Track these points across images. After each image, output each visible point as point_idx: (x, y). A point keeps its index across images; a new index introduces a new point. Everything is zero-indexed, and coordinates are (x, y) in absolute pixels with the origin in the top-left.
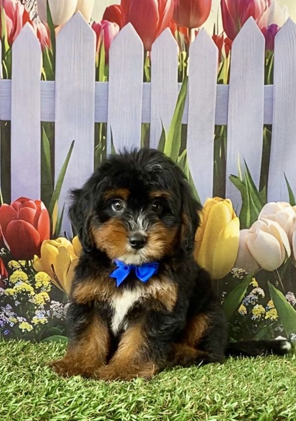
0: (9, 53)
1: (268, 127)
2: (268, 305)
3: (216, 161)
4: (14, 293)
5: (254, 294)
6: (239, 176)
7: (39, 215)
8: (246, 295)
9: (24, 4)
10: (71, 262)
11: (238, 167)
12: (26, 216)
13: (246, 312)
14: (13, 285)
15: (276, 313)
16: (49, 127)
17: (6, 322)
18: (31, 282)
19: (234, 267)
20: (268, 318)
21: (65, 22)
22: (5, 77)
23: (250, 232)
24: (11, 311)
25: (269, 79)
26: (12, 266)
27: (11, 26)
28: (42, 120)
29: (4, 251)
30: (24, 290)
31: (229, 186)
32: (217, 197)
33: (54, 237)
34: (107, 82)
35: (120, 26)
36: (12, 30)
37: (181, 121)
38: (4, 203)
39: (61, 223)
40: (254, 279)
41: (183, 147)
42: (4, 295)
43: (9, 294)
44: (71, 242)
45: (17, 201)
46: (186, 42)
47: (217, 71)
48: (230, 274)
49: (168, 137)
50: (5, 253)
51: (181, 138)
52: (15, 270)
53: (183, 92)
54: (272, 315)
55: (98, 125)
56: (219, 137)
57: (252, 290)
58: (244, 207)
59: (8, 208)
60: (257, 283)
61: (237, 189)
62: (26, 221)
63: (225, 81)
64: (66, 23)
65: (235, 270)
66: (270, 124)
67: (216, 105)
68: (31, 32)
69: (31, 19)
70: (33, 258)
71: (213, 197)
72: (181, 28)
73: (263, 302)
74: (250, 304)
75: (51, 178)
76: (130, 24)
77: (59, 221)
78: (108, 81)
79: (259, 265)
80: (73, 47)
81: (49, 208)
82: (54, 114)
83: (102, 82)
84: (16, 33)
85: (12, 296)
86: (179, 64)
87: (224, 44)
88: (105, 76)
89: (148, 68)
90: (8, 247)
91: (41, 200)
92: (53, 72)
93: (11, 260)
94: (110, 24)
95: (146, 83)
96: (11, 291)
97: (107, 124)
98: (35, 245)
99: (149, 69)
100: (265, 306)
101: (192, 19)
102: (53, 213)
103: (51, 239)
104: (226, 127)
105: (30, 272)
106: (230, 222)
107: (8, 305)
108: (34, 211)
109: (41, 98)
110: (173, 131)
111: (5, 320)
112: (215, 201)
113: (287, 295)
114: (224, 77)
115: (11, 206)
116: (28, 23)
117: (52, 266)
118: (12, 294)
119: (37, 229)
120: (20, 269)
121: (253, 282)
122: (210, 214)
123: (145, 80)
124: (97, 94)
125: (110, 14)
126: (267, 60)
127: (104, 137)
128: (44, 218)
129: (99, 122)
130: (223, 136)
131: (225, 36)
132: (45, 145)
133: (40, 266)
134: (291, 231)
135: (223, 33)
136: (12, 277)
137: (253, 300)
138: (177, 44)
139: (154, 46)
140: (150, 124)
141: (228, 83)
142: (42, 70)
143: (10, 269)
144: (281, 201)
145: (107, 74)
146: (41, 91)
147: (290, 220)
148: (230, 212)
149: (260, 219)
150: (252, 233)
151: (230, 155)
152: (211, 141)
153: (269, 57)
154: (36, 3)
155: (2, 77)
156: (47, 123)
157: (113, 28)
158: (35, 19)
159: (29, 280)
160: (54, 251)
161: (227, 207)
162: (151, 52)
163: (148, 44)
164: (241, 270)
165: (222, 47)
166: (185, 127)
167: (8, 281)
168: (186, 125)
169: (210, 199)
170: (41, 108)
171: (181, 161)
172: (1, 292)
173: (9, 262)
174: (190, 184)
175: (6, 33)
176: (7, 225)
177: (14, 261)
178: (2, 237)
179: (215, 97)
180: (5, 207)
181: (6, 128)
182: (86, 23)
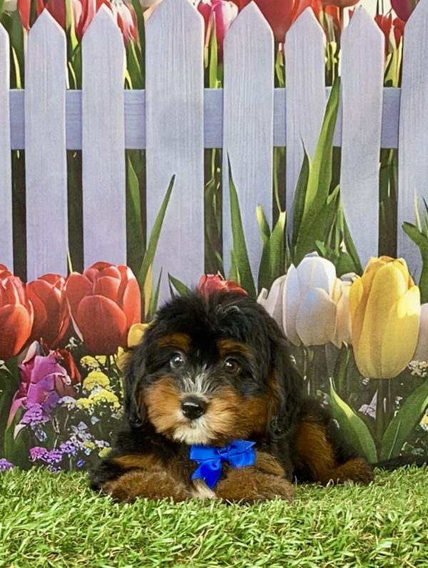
0: (77, 51)
3: (382, 203)
4: (91, 405)
6: (417, 223)
7: (125, 288)
11: (415, 210)
12: (105, 289)
14: (89, 393)
16: (137, 156)
17: (80, 448)
18: (113, 389)
19: (413, 359)
21: (157, 3)
22: (72, 87)
24: (87, 433)
26: (86, 364)
27: (80, 12)
28: (127, 148)
29: (75, 342)
30: (104, 401)
31: (403, 240)
32: (384, 257)
33: (147, 319)
34: (221, 89)
35: (238, 6)
36: (81, 17)
37: (331, 144)
38: (74, 271)
39: (156, 298)
41: (336, 181)
42: (76, 408)
43: (83, 406)
45: (91, 267)
46: (336, 27)
47: (383, 67)
48: (408, 371)
49: (313, 165)
50: (76, 345)
51: (333, 167)
52: (91, 370)
53: (335, 98)
55: (208, 152)
56: (386, 166)
58: (425, 269)
59: (79, 277)
61: (414, 244)
62: (106, 297)
63: (395, 82)
64: (160, 4)
65: (414, 363)
67: (383, 118)
68: (109, 20)
70: (116, 352)
71: (379, 257)
72: (328, 7)
75: (141, 231)
76: (252, 3)
77: (154, 295)
78: (223, 87)
80: (171, 39)
81: (139, 277)
82: (144, 138)
83: (213, 89)
84: (87, 22)
85: (87, 410)
86: (326, 59)
87: (393, 27)
88: (219, 79)
89: (281, 67)
90: (80, 336)
91: (128, 265)
92: (141, 76)
93: (86, 355)
94: (224, 4)
95: (278, 89)
96: (84, 403)
97: (222, 149)
98: (119, 331)
99: (283, 68)
102: (146, 284)
103: (142, 322)
104: (396, 151)
105: (112, 372)
106: (405, 293)
107: (81, 423)
108: (117, 282)
109: (125, 115)
110: (320, 157)
111: (77, 446)
112: (382, 262)
114: (394, 76)
115: (84, 275)
116: (103, 6)
118: (87, 407)
119: (122, 309)
120: (99, 369)
122: (374, 281)
123: (277, 85)
124: (207, 107)
127: (219, 170)
128: (132, 293)
129: (211, 147)
130: (392, 165)
131: (394, 16)
132: (131, 183)
135: (390, 11)
136: (86, 380)
138: (322, 31)
139: (289, 36)
140: (285, 148)
141: (399, 85)
142: (125, 74)
143: (84, 368)
145: (221, 77)
146: (125, 104)
148: (404, 276)
151: (403, 194)
152: (375, 173)
155: (68, 87)
156: (134, 151)
157: (229, 9)
159: (111, 385)
161: (399, 271)
162: (285, 45)
163: (280, 32)
164: (423, 364)
165: (389, 32)
166: (337, 151)
167: (81, 387)
168: (340, 149)
169: (374, 259)
170: (125, 130)
171: (332, 202)
172: (72, 403)
173: (82, 357)
174: (345, 236)
175: (72, 21)
176: (78, 302)
177: (88, 357)
178: (70, 321)
179: (381, 106)
180: (75, 277)
181: (75, 161)
182: (189, 4)
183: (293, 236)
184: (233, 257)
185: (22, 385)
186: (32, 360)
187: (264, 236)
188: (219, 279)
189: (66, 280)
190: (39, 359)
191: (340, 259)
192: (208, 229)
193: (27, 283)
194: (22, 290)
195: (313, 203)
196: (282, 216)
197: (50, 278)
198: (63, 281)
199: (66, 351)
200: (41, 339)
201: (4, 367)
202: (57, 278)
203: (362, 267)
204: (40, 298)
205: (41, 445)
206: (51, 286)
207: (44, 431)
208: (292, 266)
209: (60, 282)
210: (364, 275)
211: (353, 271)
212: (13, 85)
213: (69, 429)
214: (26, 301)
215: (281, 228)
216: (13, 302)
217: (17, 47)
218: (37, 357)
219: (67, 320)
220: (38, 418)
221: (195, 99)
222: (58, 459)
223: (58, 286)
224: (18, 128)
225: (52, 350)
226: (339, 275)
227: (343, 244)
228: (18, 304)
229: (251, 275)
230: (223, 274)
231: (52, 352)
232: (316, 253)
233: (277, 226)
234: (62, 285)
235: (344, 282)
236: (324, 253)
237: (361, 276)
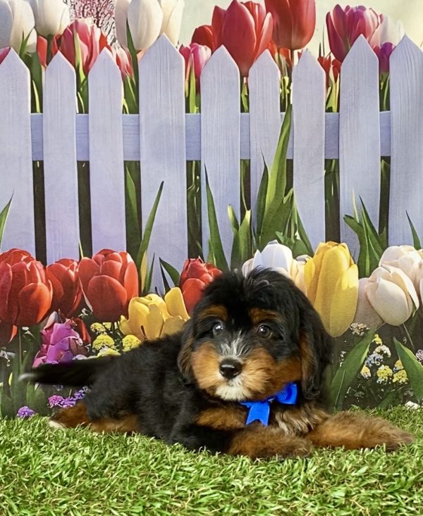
0: (85, 82)
1: (386, 160)
2: (396, 366)
3: (327, 201)
5: (378, 353)
6: (355, 216)
7: (125, 269)
8: (369, 354)
9: (100, 27)
10: (163, 323)
11: (353, 206)
12: (110, 270)
13: (370, 375)
14: (97, 352)
15: (405, 375)
16: (133, 167)
18: (117, 348)
19: (353, 322)
20: (397, 381)
21: (148, 47)
22: (81, 112)
23: (369, 281)
25: (385, 104)
26: (95, 329)
27: (86, 53)
28: (125, 160)
29: (86, 312)
31: (344, 228)
32: (331, 242)
33: (143, 293)
35: (211, 49)
36: (87, 57)
37: (285, 157)
38: (84, 256)
39: (150, 277)
40: (377, 335)
41: (290, 185)
44: (164, 299)
45: (99, 253)
46: (289, 66)
47: (324, 97)
48: (350, 331)
49: (271, 174)
50: (87, 315)
51: (287, 175)
52: (99, 334)
53: (287, 122)
54: (401, 377)
55: (190, 163)
56: (330, 172)
57: (375, 348)
58: (362, 251)
59: (89, 261)
60: (380, 340)
61: (354, 232)
62: (110, 276)
63: (335, 109)
64: (150, 48)
65: (354, 325)
66: (388, 155)
67: (325, 136)
68: (110, 59)
69: (109, 44)
70: (119, 319)
71: (326, 242)
72: (281, 50)
73: (389, 361)
74: (374, 365)
75: (138, 225)
76: (223, 47)
77: (148, 275)
78: (200, 112)
79: (382, 319)
80: (159, 75)
81: (137, 261)
82: (139, 152)
83: (193, 114)
84: (92, 61)
86: (281, 90)
87: (332, 66)
88: (197, 106)
89: (245, 96)
90: (90, 307)
91: (128, 251)
92: (136, 104)
93: (95, 322)
94: (200, 48)
95: (243, 114)
97: (200, 161)
98: (121, 303)
99: (247, 97)
100: (392, 367)
101: (294, 39)
102: (142, 266)
103: (140, 296)
104: (337, 161)
105: (116, 335)
106: (347, 270)
108: (119, 265)
109: (123, 134)
110: (277, 168)
112: (329, 246)
113: (417, 354)
114: (333, 104)
115: (93, 260)
116: (105, 49)
117: (142, 327)
119: (123, 286)
120: (105, 333)
121: (375, 339)
122: (323, 261)
123: (242, 110)
124: (188, 128)
125: (200, 36)
126: (382, 84)
127: (198, 177)
128: (131, 272)
129: (192, 160)
130: (335, 171)
131: (333, 58)
132: (130, 191)
133: (129, 329)
134: (418, 279)
135: (330, 54)
136: (95, 342)
137: (377, 360)
138: (278, 68)
139: (251, 71)
140: (250, 160)
141: (338, 111)
142: (123, 101)
143: (94, 333)
144: (404, 244)
145: (198, 104)
146: (123, 126)
147: (416, 266)
148: (346, 256)
149: (381, 266)
150: (372, 282)
151: (344, 193)
152: (321, 178)
153: (384, 79)
154: (114, 25)
155: (78, 112)
156: (131, 162)
157: (204, 52)
158: (114, 44)
159: (115, 345)
160: (144, 311)
161: (343, 252)
162: (249, 78)
163: (244, 70)
164: (361, 326)
165: (329, 69)
166: (290, 162)
167: (91, 347)
168: (292, 160)
169: (323, 244)
170: (124, 145)
171: (287, 201)
173: (92, 324)
174: (299, 227)
175: (80, 60)
176: (88, 281)
177: (97, 324)
178: (83, 296)
179: (324, 128)
180: (85, 262)
181: (84, 170)
182: (173, 47)
183: (258, 228)
184: (210, 246)
185: (43, 347)
186: (52, 326)
187: (235, 229)
188: (199, 262)
189: (78, 263)
190: (57, 326)
191: (295, 244)
192: (190, 223)
193: (47, 266)
194: (43, 272)
195: (272, 204)
196: (248, 214)
197: (65, 262)
198: (75, 264)
199: (78, 319)
200: (59, 310)
201: (28, 332)
202: (71, 262)
203: (313, 250)
204: (58, 278)
205: (58, 394)
206: (66, 268)
208: (258, 251)
209: (73, 265)
210: (315, 256)
211: (306, 254)
212: (34, 110)
214: (47, 280)
215: (247, 222)
216: (36, 281)
217: (37, 81)
218: (55, 324)
219: (80, 295)
221: (179, 122)
222: (73, 404)
223: (72, 268)
224: (38, 144)
225: (68, 318)
226: (295, 257)
227: (297, 234)
228: (40, 283)
229: (225, 259)
230: (202, 258)
231: (67, 320)
232: (276, 241)
233: (244, 221)
234: (75, 268)
235: (299, 262)
236: (282, 241)
237: (312, 257)
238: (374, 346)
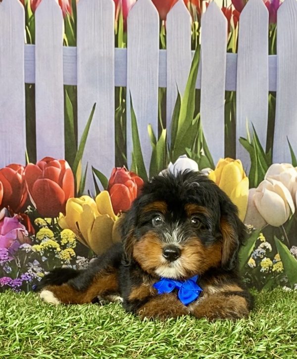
0: (33, 18)
1: (273, 94)
2: (275, 258)
3: (226, 125)
4: (41, 249)
5: (262, 248)
6: (248, 138)
7: (64, 174)
8: (255, 249)
10: (94, 220)
11: (246, 130)
12: (51, 175)
13: (255, 265)
14: (40, 241)
15: (282, 265)
16: (71, 90)
17: (34, 277)
18: (56, 239)
20: (275, 271)
22: (29, 42)
23: (257, 191)
24: (39, 267)
25: (273, 50)
26: (38, 223)
28: (65, 84)
29: (31, 209)
30: (51, 247)
31: (239, 148)
32: (228, 158)
33: (78, 195)
34: (126, 48)
37: (194, 87)
38: (30, 162)
39: (84, 181)
40: (261, 234)
41: (197, 111)
42: (32, 251)
43: (36, 250)
44: (95, 200)
45: (42, 160)
46: (198, 13)
47: (226, 40)
49: (184, 101)
50: (32, 211)
51: (195, 102)
52: (41, 227)
53: (197, 58)
54: (278, 267)
55: (117, 89)
56: (229, 102)
57: (260, 244)
58: (252, 167)
59: (34, 167)
60: (264, 238)
61: (246, 151)
62: (51, 180)
63: (234, 50)
66: (274, 91)
67: (226, 72)
70: (58, 216)
71: (225, 158)
73: (270, 255)
74: (259, 257)
75: (74, 138)
77: (83, 180)
78: (127, 47)
79: (265, 221)
80: (93, 15)
81: (73, 168)
82: (76, 78)
83: (121, 49)
84: (39, 1)
85: (39, 252)
86: (192, 33)
87: (233, 15)
88: (124, 42)
89: (163, 35)
90: (34, 205)
91: (66, 159)
92: (74, 39)
93: (38, 217)
95: (162, 50)
96: (37, 248)
97: (126, 87)
98: (60, 202)
99: (165, 37)
100: (272, 259)
102: (77, 174)
103: (75, 197)
104: (235, 93)
105: (56, 229)
106: (241, 181)
107: (35, 261)
108: (58, 171)
109: (64, 63)
110: (188, 96)
111: (33, 275)
112: (227, 162)
113: (291, 249)
114: (233, 46)
115: (37, 166)
117: (77, 223)
118: (39, 250)
119: (62, 188)
120: (46, 227)
121: (260, 237)
122: (222, 173)
123: (161, 47)
124: (117, 60)
126: (271, 33)
127: (124, 101)
128: (68, 177)
129: (119, 86)
130: (232, 101)
131: (233, 9)
132: (68, 107)
133: (66, 223)
134: (294, 190)
135: (231, 5)
136: (39, 233)
137: (261, 254)
138: (190, 14)
139: (169, 16)
140: (166, 88)
141: (237, 52)
142: (64, 36)
143: (37, 226)
144: (284, 162)
145: (125, 41)
146: (64, 56)
147: (293, 180)
148: (240, 170)
149: (266, 179)
150: (259, 191)
151: (239, 119)
152: (222, 106)
153: (273, 28)
155: (26, 42)
156: (69, 86)
159: (54, 237)
160: (78, 209)
161: (237, 167)
162: (166, 21)
163: (163, 13)
164: (249, 226)
165: (230, 18)
166: (198, 92)
167: (35, 238)
168: (200, 90)
169: (222, 160)
170: (64, 72)
171: (195, 124)
172: (28, 248)
173: (35, 219)
174: (204, 145)
176: (33, 183)
177: (40, 219)
178: (28, 196)
179: (225, 64)
180: (31, 167)
181: (30, 91)
183: (171, 144)
184: (133, 157)
186: (3, 219)
187: (153, 144)
188: (124, 170)
189: (25, 168)
190: (7, 219)
191: (200, 159)
192: (117, 138)
195: (183, 125)
196: (164, 132)
197: (14, 166)
198: (22, 169)
199: (25, 214)
200: (9, 207)
202: (19, 166)
203: (215, 164)
204: (7, 180)
205: (8, 275)
206: (15, 172)
207: (10, 267)
208: (171, 163)
209: (21, 170)
210: (216, 169)
211: (209, 167)
213: (27, 265)
215: (163, 139)
218: (6, 218)
219: (26, 195)
220: (5, 258)
221: (109, 54)
222: (20, 284)
223: (20, 172)
225: (16, 213)
226: (200, 169)
227: (202, 150)
229: (145, 168)
230: (127, 167)
231: (16, 215)
232: (185, 155)
233: (161, 138)
234: (22, 171)
236: (191, 156)
237: (214, 170)
238: (259, 242)
